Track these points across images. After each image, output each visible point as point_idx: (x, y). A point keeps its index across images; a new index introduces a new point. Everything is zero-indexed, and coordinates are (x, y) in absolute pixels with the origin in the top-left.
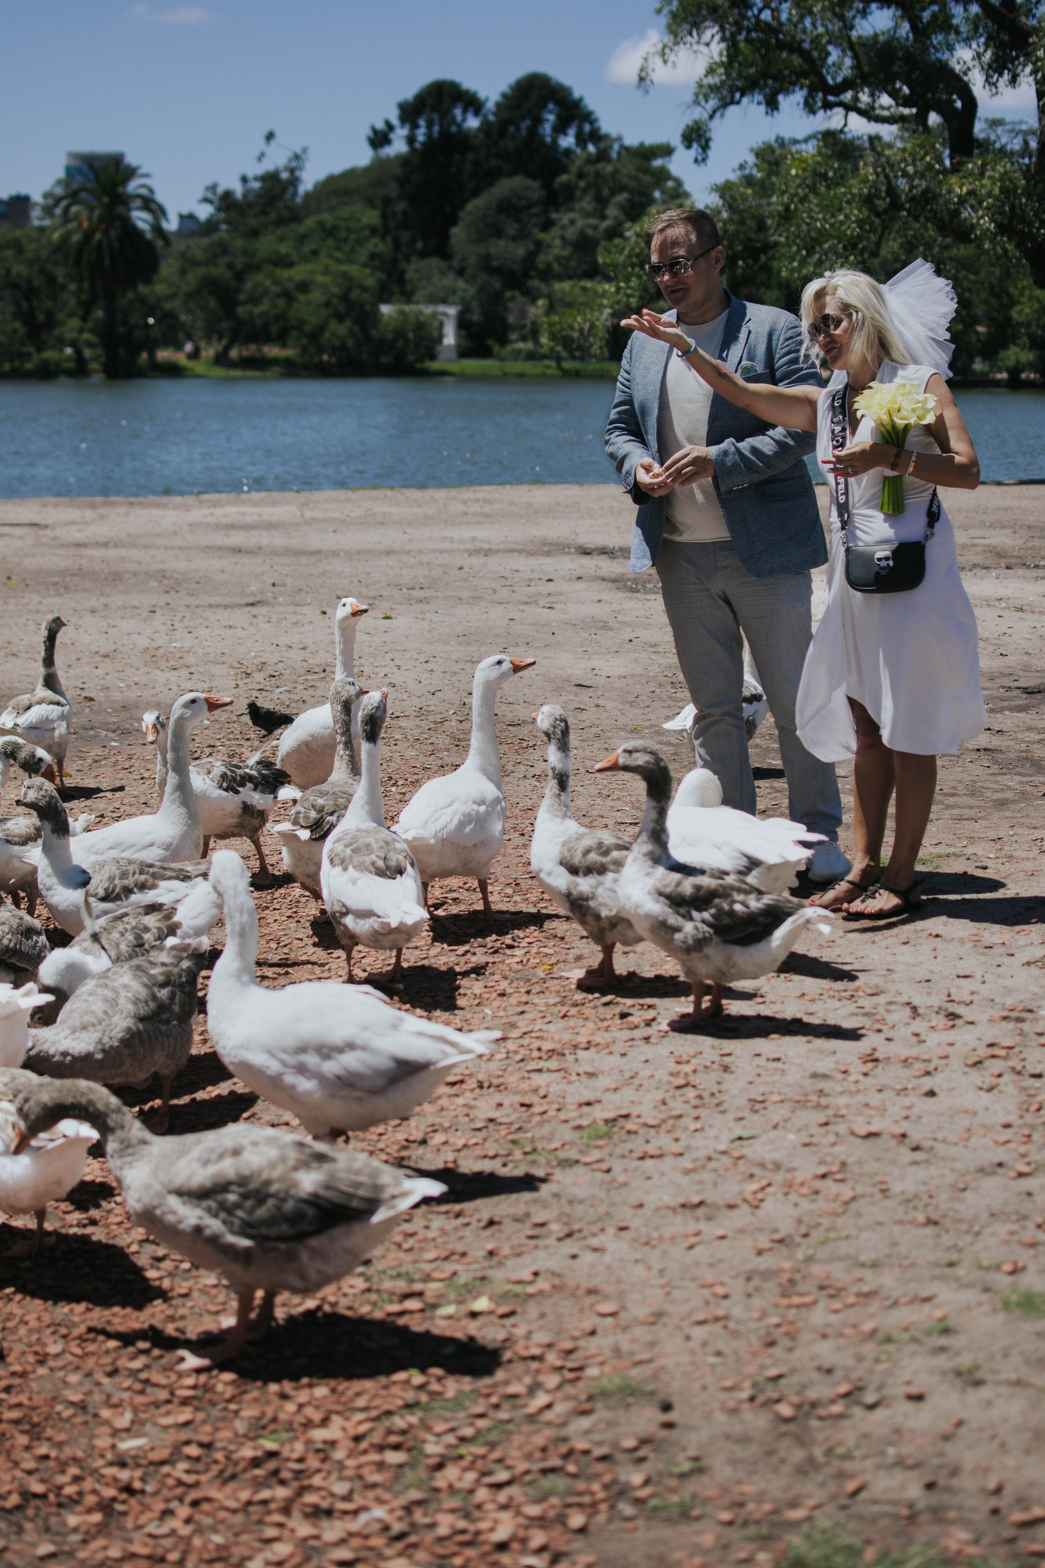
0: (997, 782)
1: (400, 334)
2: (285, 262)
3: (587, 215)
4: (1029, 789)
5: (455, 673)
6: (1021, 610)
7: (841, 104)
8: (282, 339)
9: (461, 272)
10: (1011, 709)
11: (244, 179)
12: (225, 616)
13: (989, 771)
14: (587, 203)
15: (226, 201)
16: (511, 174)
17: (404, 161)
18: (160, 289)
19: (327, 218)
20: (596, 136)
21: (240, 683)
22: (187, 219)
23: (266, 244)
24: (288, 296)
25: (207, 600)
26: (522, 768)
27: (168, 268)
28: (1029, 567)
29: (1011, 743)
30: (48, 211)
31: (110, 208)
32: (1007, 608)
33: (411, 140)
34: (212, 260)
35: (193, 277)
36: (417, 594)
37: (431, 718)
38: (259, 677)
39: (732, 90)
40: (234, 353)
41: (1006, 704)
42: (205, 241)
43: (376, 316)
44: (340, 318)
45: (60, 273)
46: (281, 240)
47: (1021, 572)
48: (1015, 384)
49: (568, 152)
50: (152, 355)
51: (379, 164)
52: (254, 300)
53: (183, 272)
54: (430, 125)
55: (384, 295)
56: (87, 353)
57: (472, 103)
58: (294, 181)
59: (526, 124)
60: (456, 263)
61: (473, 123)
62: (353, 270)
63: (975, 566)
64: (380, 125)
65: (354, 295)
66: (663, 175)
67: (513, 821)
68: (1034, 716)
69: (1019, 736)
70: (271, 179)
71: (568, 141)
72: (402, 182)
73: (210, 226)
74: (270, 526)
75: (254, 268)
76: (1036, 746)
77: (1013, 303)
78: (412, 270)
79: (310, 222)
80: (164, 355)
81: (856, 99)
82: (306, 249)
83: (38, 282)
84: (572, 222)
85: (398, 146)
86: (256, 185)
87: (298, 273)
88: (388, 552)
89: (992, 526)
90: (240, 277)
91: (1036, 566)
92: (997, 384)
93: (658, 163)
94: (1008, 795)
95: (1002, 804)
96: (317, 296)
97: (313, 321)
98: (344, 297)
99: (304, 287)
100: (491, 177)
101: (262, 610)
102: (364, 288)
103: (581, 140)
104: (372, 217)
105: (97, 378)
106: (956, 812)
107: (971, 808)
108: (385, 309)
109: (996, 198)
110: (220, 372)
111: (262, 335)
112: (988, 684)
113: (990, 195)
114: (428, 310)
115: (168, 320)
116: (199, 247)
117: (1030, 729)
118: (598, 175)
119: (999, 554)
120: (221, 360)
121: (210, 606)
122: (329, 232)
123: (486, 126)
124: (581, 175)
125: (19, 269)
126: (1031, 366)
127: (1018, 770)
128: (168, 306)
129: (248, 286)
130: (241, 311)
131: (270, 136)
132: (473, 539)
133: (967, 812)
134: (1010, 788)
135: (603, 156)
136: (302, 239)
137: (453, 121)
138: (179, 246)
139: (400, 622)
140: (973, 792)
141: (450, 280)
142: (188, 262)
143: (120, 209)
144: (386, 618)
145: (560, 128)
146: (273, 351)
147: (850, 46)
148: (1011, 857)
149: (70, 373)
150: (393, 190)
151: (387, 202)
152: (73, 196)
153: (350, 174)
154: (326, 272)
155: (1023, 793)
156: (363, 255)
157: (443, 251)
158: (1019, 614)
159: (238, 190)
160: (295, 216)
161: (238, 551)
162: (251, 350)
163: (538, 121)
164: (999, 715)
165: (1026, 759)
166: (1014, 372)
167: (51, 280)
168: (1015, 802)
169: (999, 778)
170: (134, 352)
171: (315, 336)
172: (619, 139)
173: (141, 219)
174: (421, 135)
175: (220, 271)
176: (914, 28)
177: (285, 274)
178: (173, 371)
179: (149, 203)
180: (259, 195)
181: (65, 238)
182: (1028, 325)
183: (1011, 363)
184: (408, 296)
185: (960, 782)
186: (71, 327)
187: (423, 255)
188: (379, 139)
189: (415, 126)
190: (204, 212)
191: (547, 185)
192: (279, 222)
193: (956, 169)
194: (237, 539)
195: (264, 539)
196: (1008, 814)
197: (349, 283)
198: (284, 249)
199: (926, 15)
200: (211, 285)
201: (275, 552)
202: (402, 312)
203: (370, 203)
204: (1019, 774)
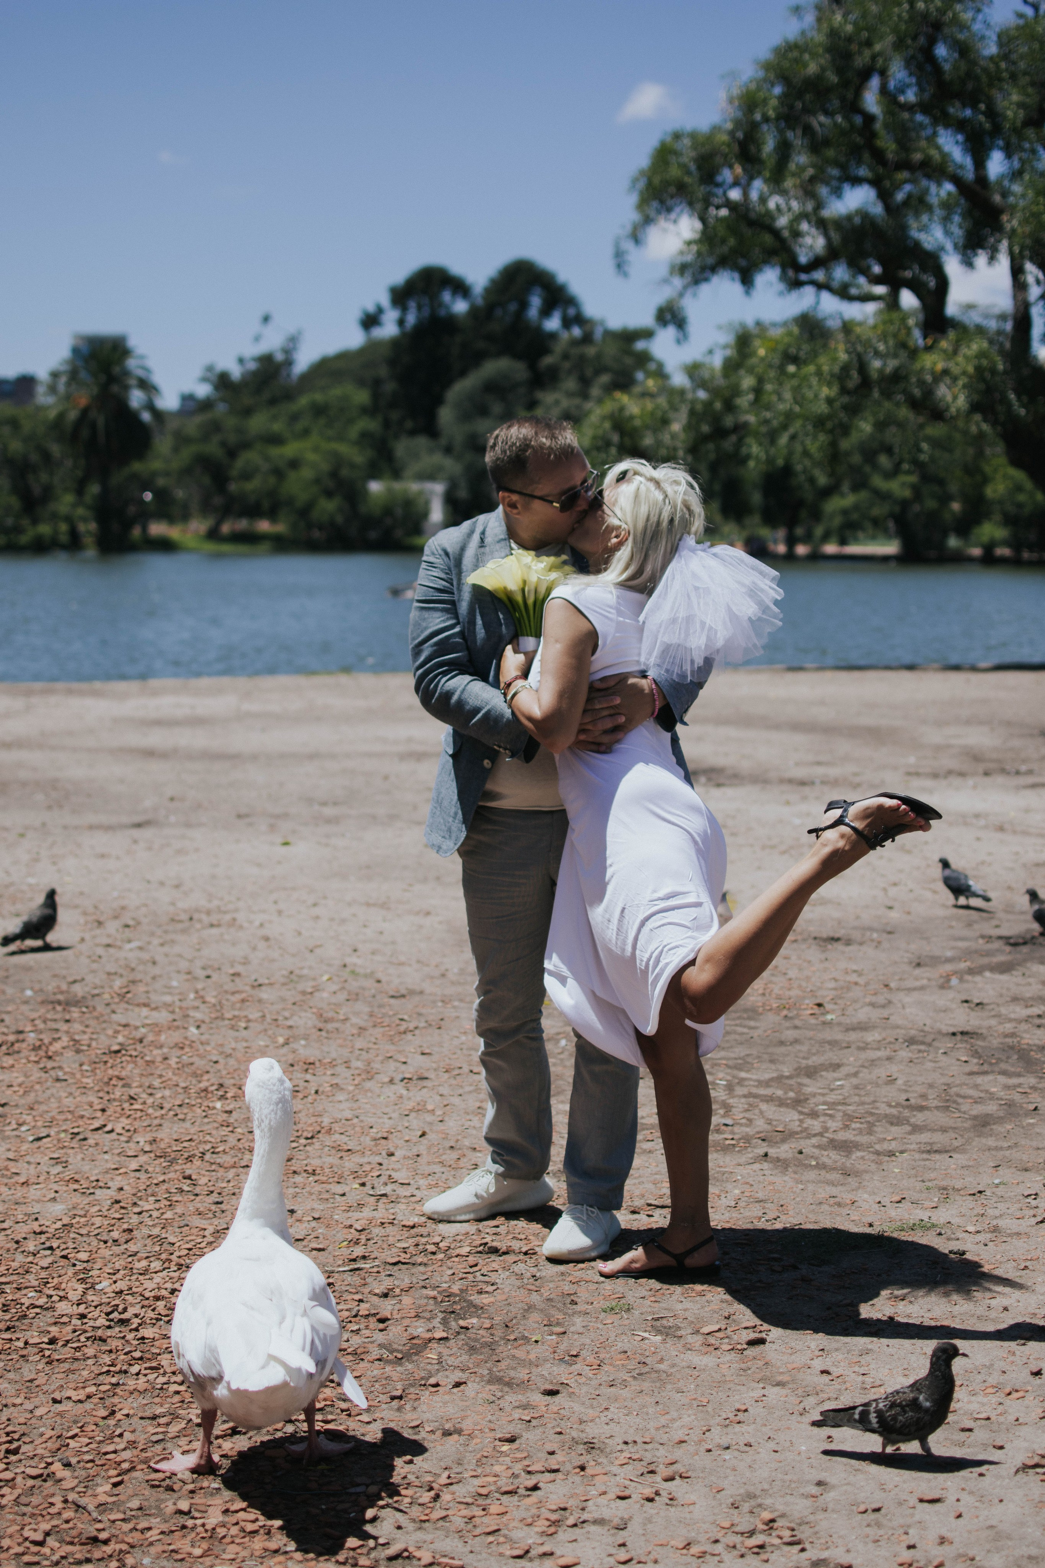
0: (976, 1086)
1: (388, 511)
2: (276, 440)
3: (570, 395)
4: (1017, 1097)
5: (343, 921)
6: (1001, 829)
7: (813, 283)
8: (272, 514)
9: (448, 450)
10: (994, 969)
11: (241, 361)
12: (100, 840)
13: (968, 1068)
14: (571, 384)
15: (223, 381)
16: (498, 354)
17: (395, 343)
18: (156, 465)
19: (318, 397)
20: (579, 319)
21: (87, 936)
22: (187, 398)
23: (258, 423)
24: (278, 473)
25: (91, 818)
26: (392, 1065)
27: (163, 445)
28: (1008, 773)
29: (993, 1022)
30: (52, 389)
31: (105, 388)
32: (986, 827)
33: (401, 322)
34: (205, 437)
35: (187, 453)
36: (328, 811)
37: (300, 987)
38: (112, 927)
39: (703, 269)
40: (226, 528)
41: (986, 961)
42: (198, 419)
43: (365, 492)
44: (329, 494)
45: (55, 449)
46: (275, 418)
47: (1000, 779)
48: (989, 560)
49: (553, 336)
50: (144, 529)
51: (371, 347)
52: (246, 476)
53: (176, 449)
54: (419, 308)
55: (374, 472)
56: (82, 527)
57: (460, 287)
58: (289, 363)
59: (513, 307)
60: (443, 441)
61: (460, 307)
62: (343, 449)
63: (950, 773)
64: (371, 308)
65: (345, 472)
66: (644, 358)
67: (357, 1159)
68: (1020, 980)
69: (1003, 1010)
70: (266, 360)
71: (553, 324)
72: (392, 362)
73: (206, 405)
74: (196, 722)
75: (246, 445)
76: (1024, 1026)
77: (986, 480)
78: (401, 447)
79: (303, 401)
80: (157, 529)
81: (829, 277)
82: (299, 426)
83: (34, 457)
84: (557, 402)
85: (389, 329)
86: (252, 366)
87: (290, 450)
88: (313, 756)
89: (968, 722)
90: (232, 453)
91: (1018, 773)
92: (971, 560)
93: (640, 345)
94: (991, 1108)
95: (983, 1123)
96: (307, 473)
97: (302, 497)
98: (334, 474)
99: (294, 464)
100: (476, 359)
101: (147, 833)
102: (353, 466)
103: (567, 323)
104: (362, 397)
105: (91, 553)
106: (925, 1137)
107: (944, 1130)
108: (375, 487)
109: (970, 377)
110: (211, 547)
111: (254, 511)
112: (966, 933)
113: (964, 373)
114: (414, 487)
115: (162, 495)
116: (192, 426)
117: (1015, 999)
118: (582, 358)
119: (976, 757)
120: (213, 535)
121: (91, 827)
122: (319, 410)
123: (474, 311)
124: (566, 356)
125: (16, 446)
126: (1005, 543)
127: (1003, 1066)
128: (161, 482)
129: (240, 463)
130: (233, 487)
131: (266, 319)
132: (410, 740)
133: (939, 1139)
134: (992, 1097)
135: (587, 338)
136: (294, 418)
137: (441, 304)
138: (172, 425)
139: (301, 849)
140: (948, 1104)
141: (438, 459)
142: (181, 440)
143: (115, 389)
144: (286, 844)
145: (546, 311)
146: (264, 526)
147: (822, 224)
148: (996, 1230)
149: (64, 547)
150: (383, 372)
151: (377, 383)
152: (73, 375)
153: (343, 356)
154: (316, 449)
155: (1010, 1104)
156: (354, 432)
157: (430, 429)
158: (999, 835)
159: (236, 372)
160: (288, 395)
161: (150, 753)
162: (243, 524)
163: (524, 305)
164: (978, 979)
165: (1012, 1048)
166: (989, 549)
167: (46, 456)
168: (1000, 1120)
169: (979, 1080)
170: (127, 525)
171: (304, 512)
172: (602, 323)
173: (136, 398)
174: (411, 319)
175: (213, 448)
176: (888, 208)
177: (275, 452)
178: (165, 546)
179: (145, 385)
180: (255, 374)
181: (61, 416)
182: (1000, 502)
183: (985, 539)
184: (397, 474)
185: (931, 1086)
186: (65, 502)
187: (413, 433)
188: (370, 321)
189: (404, 309)
190: (203, 390)
191: (532, 365)
192: (273, 402)
193: (928, 349)
194: (156, 739)
195: (185, 738)
196: (991, 1142)
197: (338, 462)
198: (277, 427)
199: (900, 196)
200: (205, 463)
201: (191, 756)
202: (389, 490)
203: (361, 382)
204: (1004, 1073)
